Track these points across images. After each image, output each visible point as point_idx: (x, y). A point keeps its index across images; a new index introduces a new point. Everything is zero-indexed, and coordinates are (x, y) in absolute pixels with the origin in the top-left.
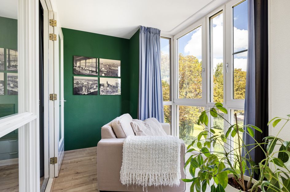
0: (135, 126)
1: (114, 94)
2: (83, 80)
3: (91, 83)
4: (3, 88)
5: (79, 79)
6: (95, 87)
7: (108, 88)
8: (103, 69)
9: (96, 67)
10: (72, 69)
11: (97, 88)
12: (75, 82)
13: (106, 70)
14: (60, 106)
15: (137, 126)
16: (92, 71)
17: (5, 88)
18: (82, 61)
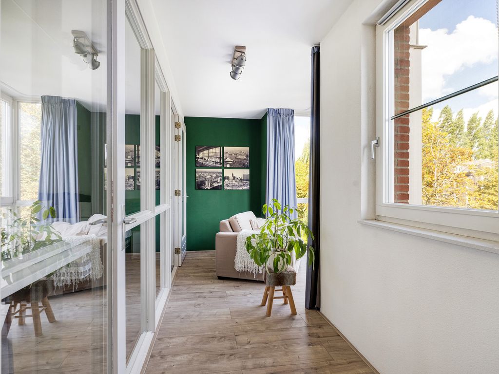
0: (255, 223)
1: (241, 189)
2: (206, 172)
3: (214, 175)
4: (133, 183)
5: (201, 172)
6: (219, 181)
7: (234, 182)
8: (228, 159)
9: (220, 157)
10: (194, 161)
11: (221, 181)
12: (197, 176)
13: (231, 160)
14: (183, 201)
15: (256, 224)
16: (216, 163)
17: (135, 183)
18: (205, 152)
